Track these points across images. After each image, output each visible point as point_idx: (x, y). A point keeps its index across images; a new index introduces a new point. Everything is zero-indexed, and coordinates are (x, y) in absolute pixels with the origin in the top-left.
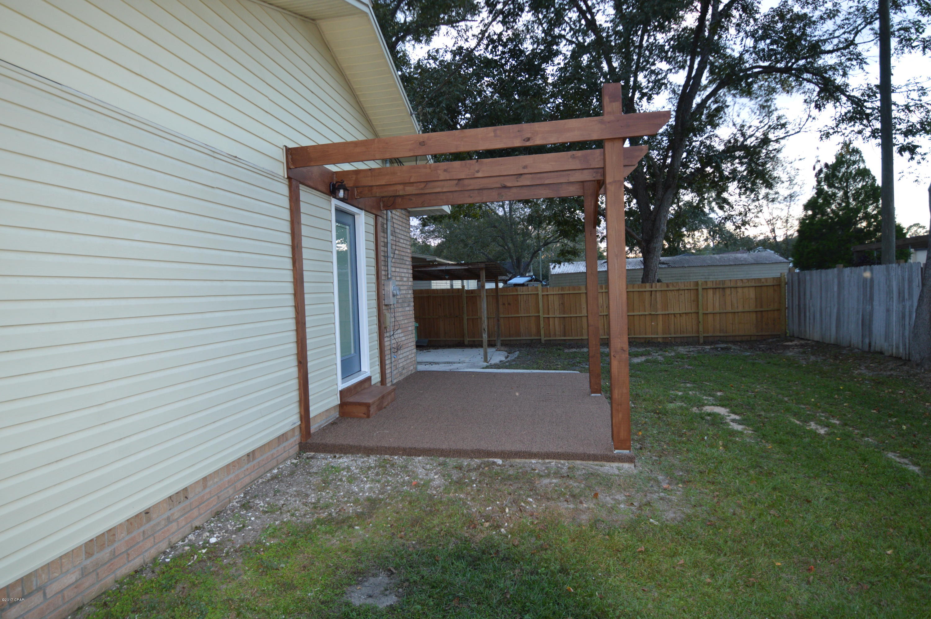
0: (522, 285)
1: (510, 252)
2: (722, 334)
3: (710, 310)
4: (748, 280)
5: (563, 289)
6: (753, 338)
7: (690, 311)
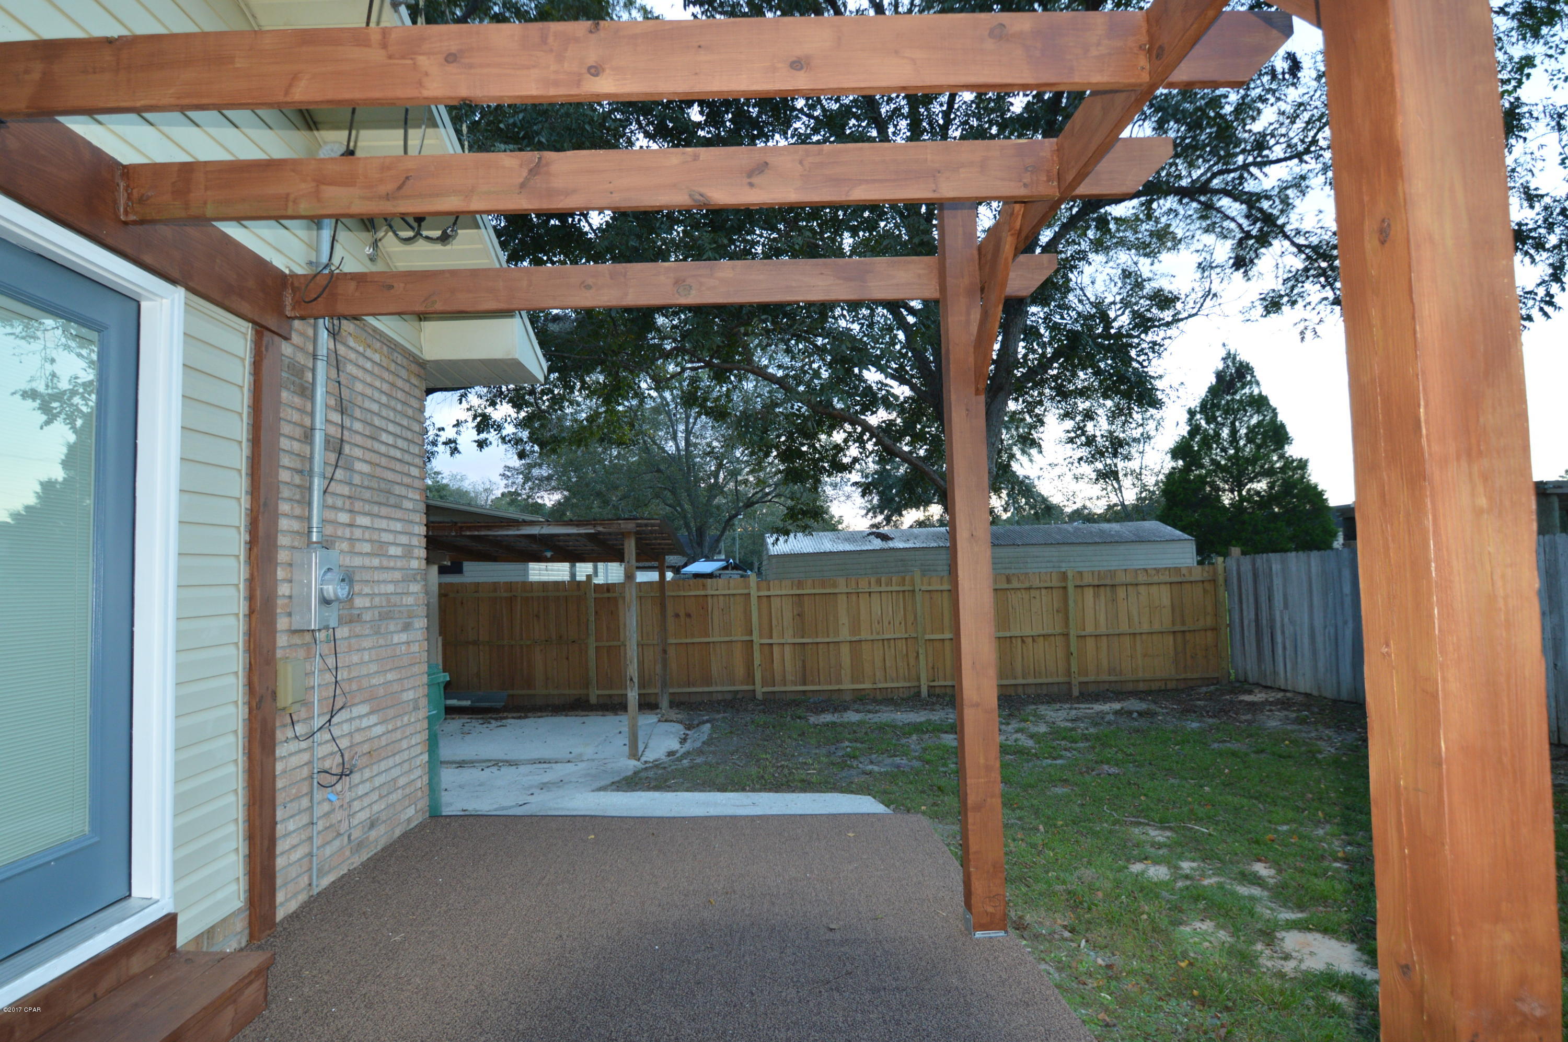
0: (710, 576)
1: (685, 517)
2: (1113, 678)
3: (1090, 629)
4: (1157, 570)
5: (800, 585)
6: (1171, 685)
7: (1050, 631)
